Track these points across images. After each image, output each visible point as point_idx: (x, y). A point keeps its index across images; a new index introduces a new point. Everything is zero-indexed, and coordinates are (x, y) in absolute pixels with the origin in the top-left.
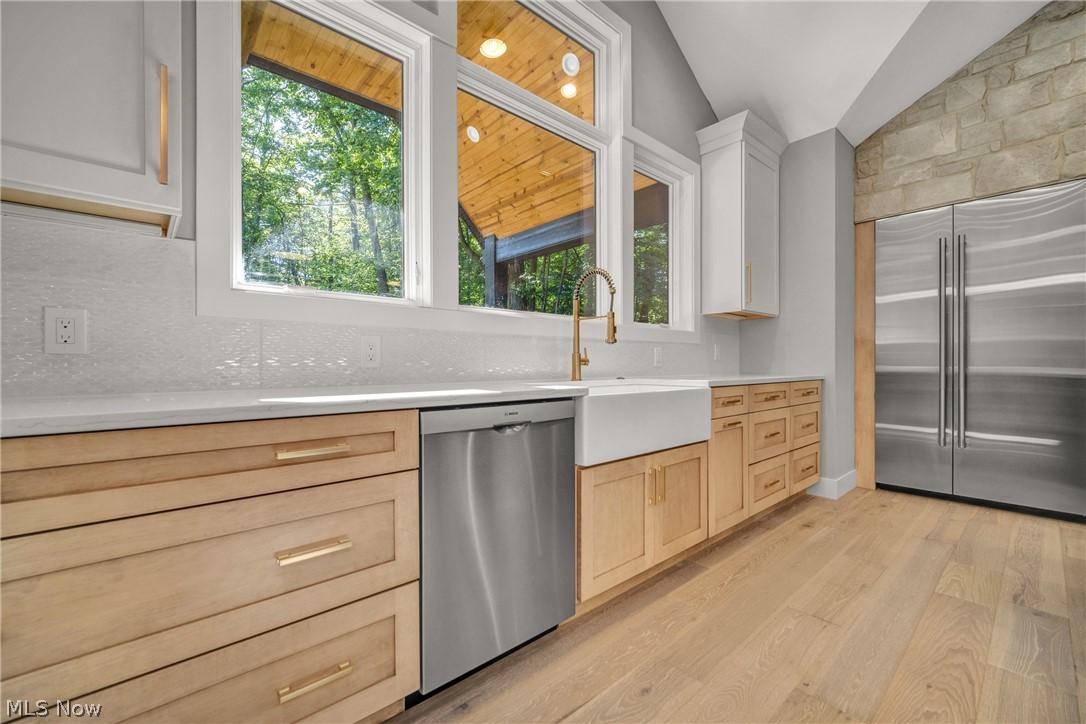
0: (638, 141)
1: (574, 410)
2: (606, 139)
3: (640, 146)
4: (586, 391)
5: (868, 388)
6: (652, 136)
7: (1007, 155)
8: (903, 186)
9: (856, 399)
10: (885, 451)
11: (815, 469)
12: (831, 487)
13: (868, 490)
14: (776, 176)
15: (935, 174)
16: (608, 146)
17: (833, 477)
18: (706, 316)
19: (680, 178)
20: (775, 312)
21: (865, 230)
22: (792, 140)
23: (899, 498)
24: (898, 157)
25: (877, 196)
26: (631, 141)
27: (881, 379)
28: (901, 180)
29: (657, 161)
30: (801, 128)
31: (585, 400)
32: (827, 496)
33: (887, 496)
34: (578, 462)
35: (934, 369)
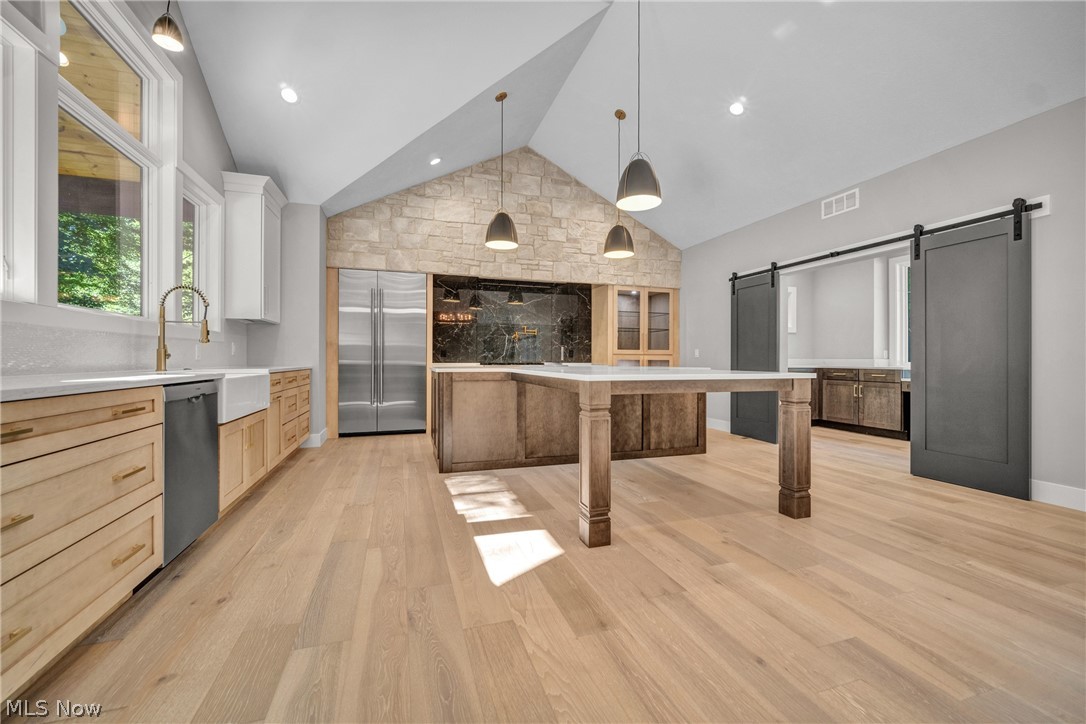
0: (187, 174)
1: (216, 388)
2: (159, 164)
3: (189, 179)
4: (223, 375)
5: (334, 374)
6: (195, 170)
7: (399, 252)
8: (353, 252)
9: (327, 382)
10: (343, 416)
11: (308, 429)
12: (316, 440)
13: (334, 439)
14: (279, 221)
15: (369, 251)
16: (158, 168)
17: (318, 432)
18: (227, 320)
19: (207, 204)
20: (277, 320)
21: (333, 273)
22: (291, 201)
23: (352, 439)
24: (351, 234)
25: (340, 254)
26: (182, 172)
27: (342, 369)
28: (352, 249)
29: (197, 190)
30: (297, 196)
31: (224, 380)
32: (314, 446)
33: (346, 440)
34: (219, 422)
35: (368, 362)
